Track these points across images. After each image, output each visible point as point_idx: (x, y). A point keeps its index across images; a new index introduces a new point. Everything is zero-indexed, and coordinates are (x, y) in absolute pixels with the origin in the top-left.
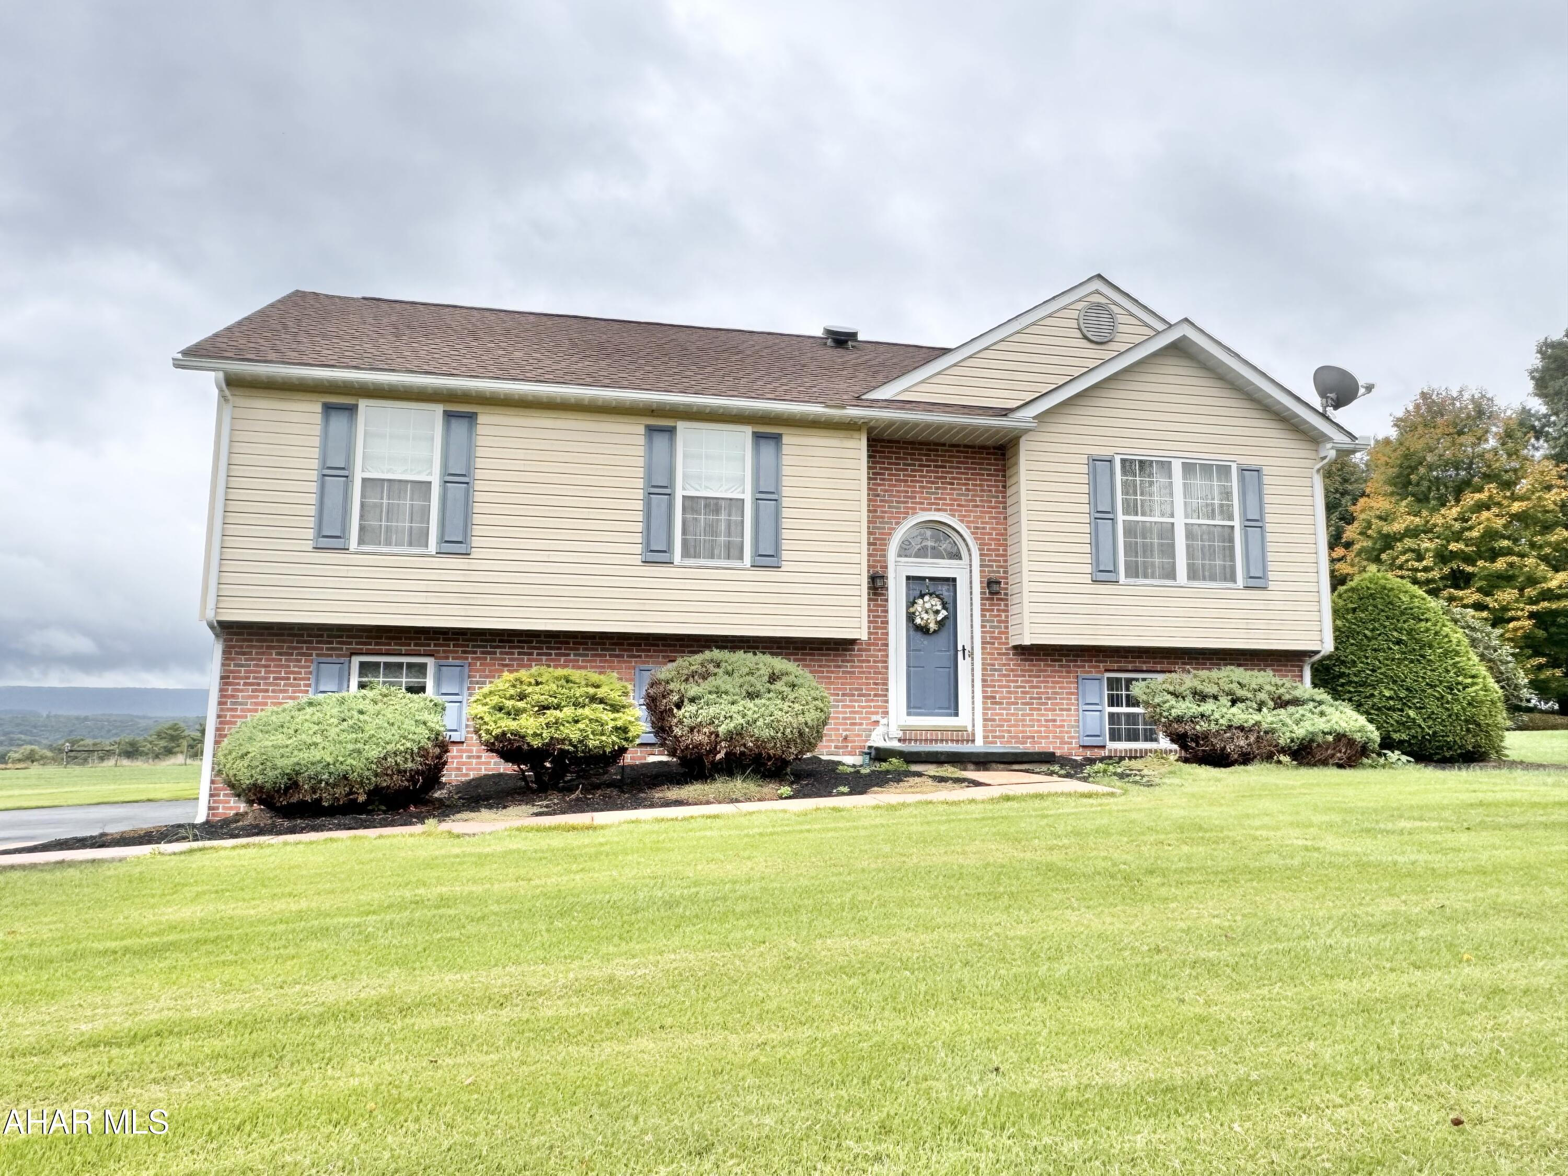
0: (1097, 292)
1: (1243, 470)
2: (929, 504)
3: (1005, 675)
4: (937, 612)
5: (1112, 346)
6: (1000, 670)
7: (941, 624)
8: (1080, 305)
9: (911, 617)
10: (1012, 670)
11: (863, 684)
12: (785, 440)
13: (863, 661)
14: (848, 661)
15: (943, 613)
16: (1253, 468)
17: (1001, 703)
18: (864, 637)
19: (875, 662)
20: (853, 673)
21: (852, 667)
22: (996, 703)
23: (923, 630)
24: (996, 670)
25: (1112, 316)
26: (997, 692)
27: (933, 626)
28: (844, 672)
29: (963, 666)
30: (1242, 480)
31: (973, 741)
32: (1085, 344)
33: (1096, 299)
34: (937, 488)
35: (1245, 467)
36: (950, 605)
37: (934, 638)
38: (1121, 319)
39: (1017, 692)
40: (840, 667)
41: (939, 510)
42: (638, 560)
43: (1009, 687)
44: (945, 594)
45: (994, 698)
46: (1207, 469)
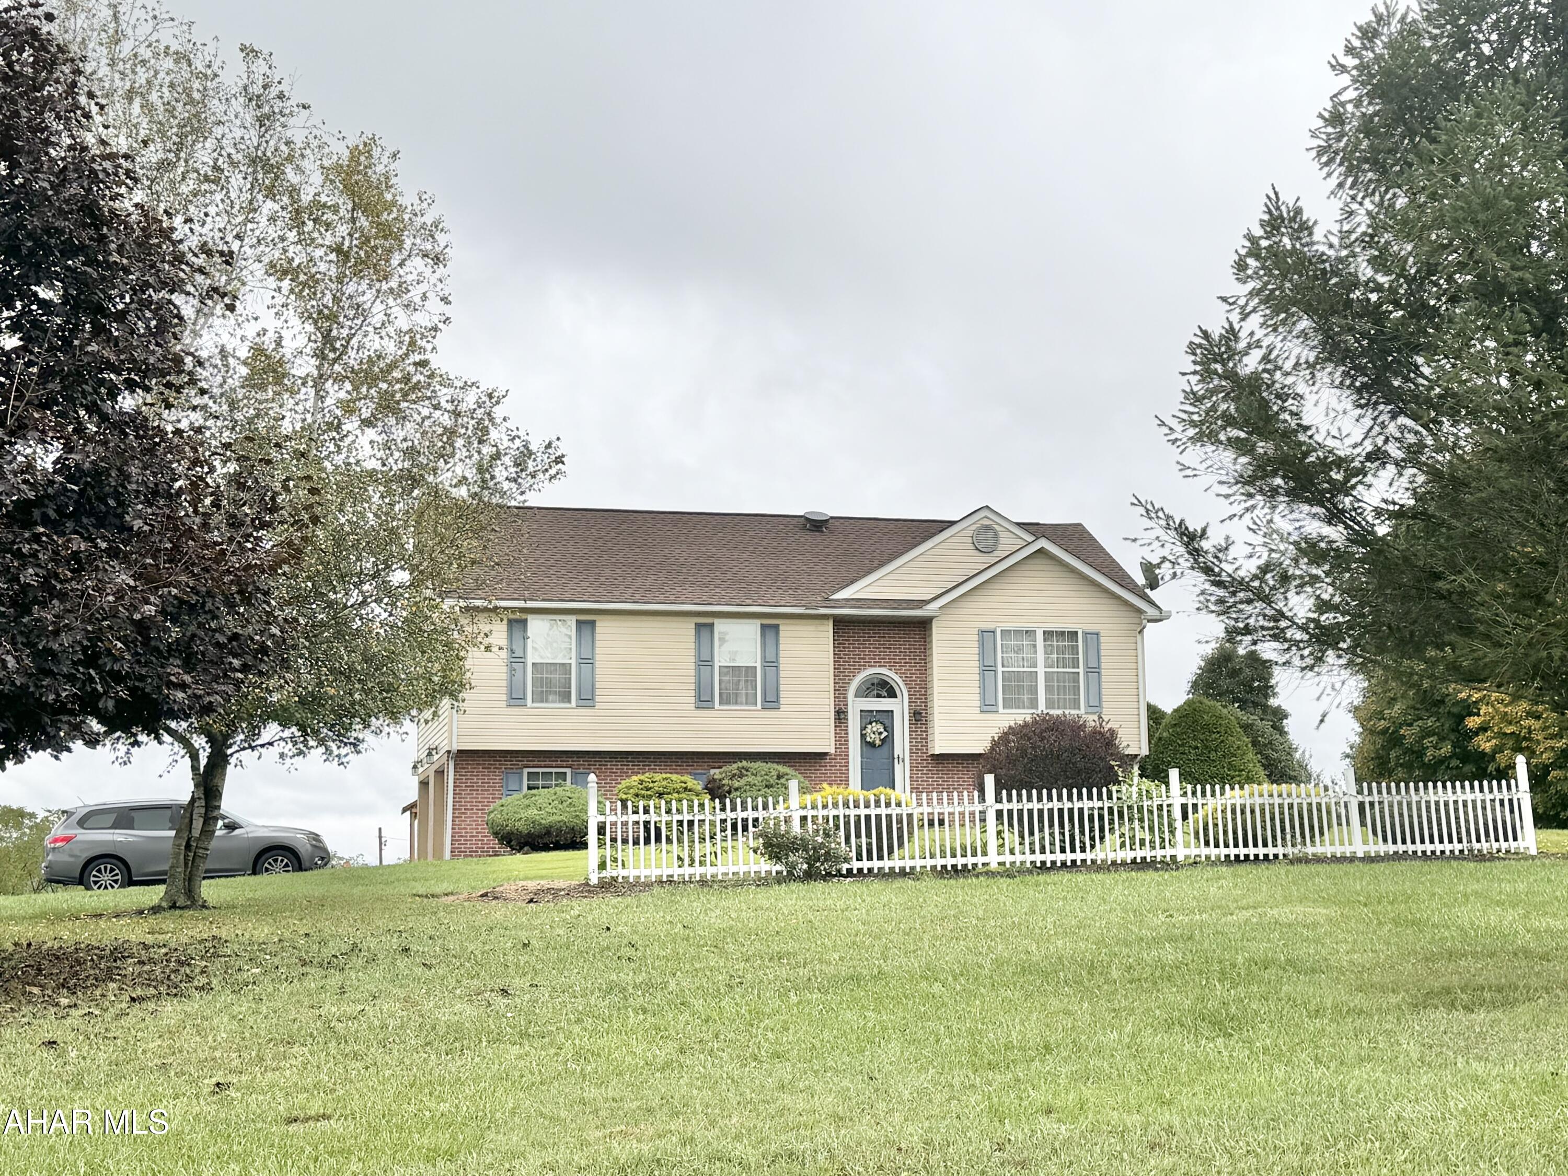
0: (986, 517)
1: (1086, 634)
2: (875, 663)
3: (925, 774)
4: (880, 733)
5: (996, 553)
6: (922, 771)
7: (883, 741)
8: (974, 527)
9: (863, 736)
10: (930, 771)
11: (833, 780)
12: (781, 628)
13: (832, 767)
14: (823, 767)
15: (885, 734)
16: (1094, 632)
17: (923, 792)
18: (833, 751)
19: (840, 766)
20: (826, 774)
21: (825, 770)
23: (872, 745)
24: (918, 771)
25: (996, 534)
26: (920, 785)
27: (878, 742)
28: (820, 773)
29: (898, 768)
30: (1085, 641)
32: (976, 553)
33: (987, 522)
34: (880, 652)
35: (1088, 632)
36: (889, 729)
37: (878, 751)
38: (1001, 534)
39: (933, 785)
40: (817, 770)
41: (881, 666)
42: (692, 706)
43: (928, 781)
44: (886, 721)
45: (918, 789)
46: (1061, 634)
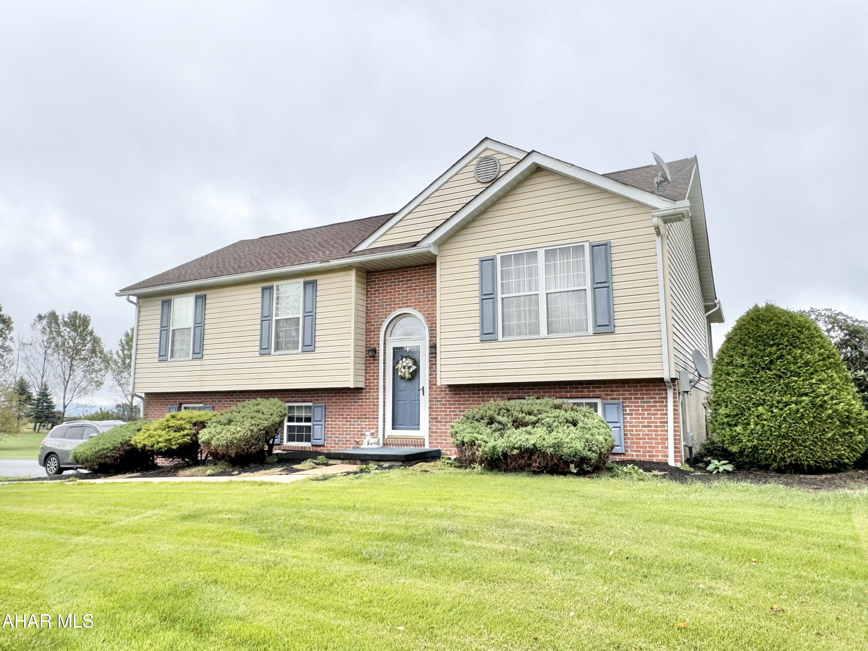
0: (486, 149)
1: (593, 246)
2: (402, 304)
3: (443, 404)
6: (441, 401)
7: (412, 374)
9: (395, 372)
10: (448, 401)
11: (367, 412)
12: (319, 282)
13: (367, 399)
14: (360, 399)
15: (414, 367)
16: (602, 243)
17: (441, 422)
19: (373, 399)
20: (362, 405)
21: (362, 402)
22: (438, 422)
23: (403, 378)
24: (438, 401)
25: (496, 162)
26: (438, 415)
27: (408, 376)
28: (358, 405)
29: (423, 399)
30: (593, 253)
31: (424, 445)
32: (478, 185)
33: (486, 154)
34: (408, 293)
35: (593, 244)
36: (416, 363)
37: (408, 383)
38: (503, 162)
39: (451, 415)
40: (356, 402)
41: (407, 306)
42: (258, 354)
43: (446, 411)
45: (437, 418)
46: (565, 251)
